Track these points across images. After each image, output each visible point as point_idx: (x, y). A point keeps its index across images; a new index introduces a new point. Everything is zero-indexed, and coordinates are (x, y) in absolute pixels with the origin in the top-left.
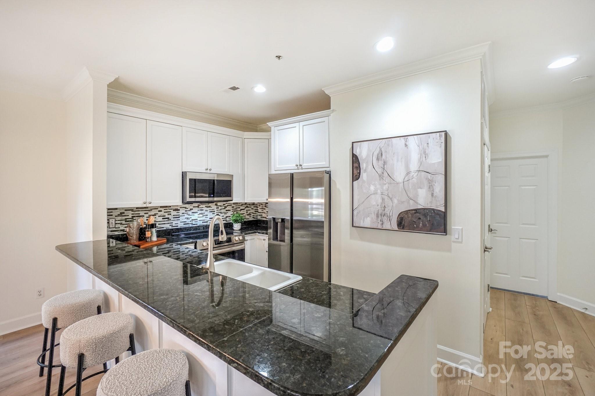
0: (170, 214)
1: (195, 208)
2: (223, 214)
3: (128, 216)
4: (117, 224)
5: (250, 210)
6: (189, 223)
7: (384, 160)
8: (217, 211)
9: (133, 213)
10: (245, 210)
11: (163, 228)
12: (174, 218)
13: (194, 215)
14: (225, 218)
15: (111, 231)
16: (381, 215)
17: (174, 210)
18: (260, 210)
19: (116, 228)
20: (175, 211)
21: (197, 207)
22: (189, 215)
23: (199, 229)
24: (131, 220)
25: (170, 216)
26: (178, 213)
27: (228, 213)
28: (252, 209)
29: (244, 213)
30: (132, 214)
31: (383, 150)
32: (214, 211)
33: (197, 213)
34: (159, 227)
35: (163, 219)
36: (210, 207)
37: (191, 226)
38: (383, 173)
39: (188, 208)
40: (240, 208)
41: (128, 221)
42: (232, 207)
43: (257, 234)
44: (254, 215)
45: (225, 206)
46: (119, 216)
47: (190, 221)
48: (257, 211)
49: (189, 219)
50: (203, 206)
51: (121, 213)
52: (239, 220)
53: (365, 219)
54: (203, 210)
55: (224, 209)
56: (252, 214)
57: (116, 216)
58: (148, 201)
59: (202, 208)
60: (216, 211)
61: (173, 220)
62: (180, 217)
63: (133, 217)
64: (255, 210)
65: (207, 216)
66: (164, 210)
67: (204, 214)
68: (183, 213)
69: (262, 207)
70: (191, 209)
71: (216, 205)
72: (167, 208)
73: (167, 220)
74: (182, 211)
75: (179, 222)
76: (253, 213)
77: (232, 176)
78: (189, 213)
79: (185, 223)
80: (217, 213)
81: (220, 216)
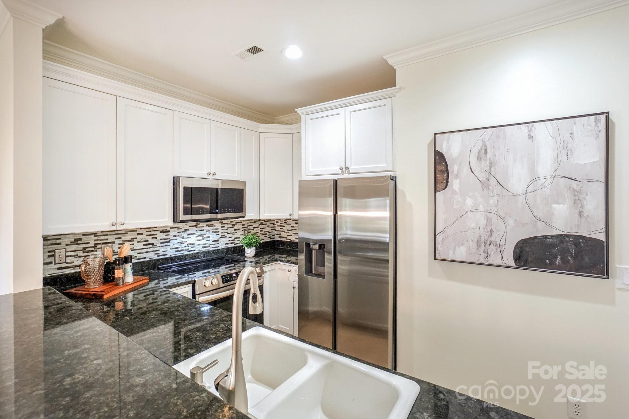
0: (156, 238)
1: (192, 227)
2: (230, 235)
3: (89, 243)
4: (68, 256)
5: (265, 228)
6: (183, 249)
7: (490, 159)
8: (223, 231)
9: (96, 238)
10: (259, 229)
11: (145, 258)
12: (161, 243)
13: (190, 238)
14: (233, 240)
15: (59, 269)
16: (485, 243)
17: (161, 232)
18: (278, 228)
19: (67, 263)
20: (162, 234)
21: (195, 226)
22: (183, 238)
23: (198, 257)
24: (93, 249)
25: (154, 241)
26: (167, 235)
27: (236, 233)
28: (268, 226)
29: (258, 233)
30: (95, 240)
31: (487, 144)
32: (219, 232)
33: (194, 235)
34: (138, 258)
35: (144, 245)
36: (212, 225)
37: (186, 253)
38: (488, 180)
39: (181, 229)
40: (252, 225)
41: (88, 252)
42: (243, 225)
43: (279, 262)
44: (270, 235)
45: (232, 223)
46: (73, 245)
47: (185, 247)
48: (274, 229)
49: (184, 244)
50: (203, 224)
51: (75, 240)
52: (254, 243)
53: (457, 248)
54: (203, 230)
55: (231, 228)
56: (268, 234)
57: (67, 245)
58: (120, 221)
59: (202, 227)
60: (221, 231)
61: (160, 247)
62: (171, 241)
63: (96, 245)
64: (271, 227)
65: (209, 239)
66: (147, 232)
67: (205, 236)
68: (175, 236)
69: (280, 224)
70: (186, 230)
71: (221, 223)
72: (151, 230)
73: (151, 246)
74: (173, 233)
75: (168, 248)
76: (269, 232)
77: (244, 183)
78: (183, 236)
79: (177, 250)
80: (222, 233)
81: (226, 237)
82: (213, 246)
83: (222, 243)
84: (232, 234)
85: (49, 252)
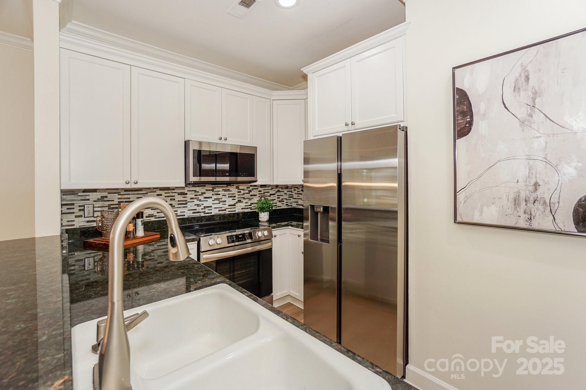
0: (174, 199)
1: (208, 191)
2: (247, 200)
3: (113, 200)
4: (96, 211)
5: (282, 195)
6: (200, 211)
7: (533, 88)
8: (239, 196)
9: (120, 196)
10: (276, 196)
12: (179, 204)
13: (207, 201)
14: (249, 205)
15: (88, 222)
16: (526, 201)
17: (179, 194)
18: (295, 196)
19: (95, 217)
20: (180, 196)
21: (211, 190)
22: (200, 200)
23: (214, 220)
24: (117, 206)
26: (184, 197)
27: (253, 198)
28: (285, 194)
29: (275, 200)
30: (119, 199)
32: (235, 197)
33: (211, 199)
34: (157, 217)
36: (229, 190)
37: (202, 215)
38: (531, 116)
39: (198, 192)
40: (269, 192)
41: (113, 208)
42: (259, 191)
43: (290, 227)
44: (288, 202)
45: (249, 189)
46: (100, 201)
47: (202, 209)
48: (291, 196)
49: (201, 206)
50: (219, 189)
51: (102, 197)
52: (267, 208)
54: (219, 194)
55: (247, 193)
56: (285, 201)
57: (94, 201)
58: (134, 180)
59: (218, 191)
60: (237, 196)
61: (178, 207)
62: (188, 203)
63: (120, 202)
64: (289, 195)
65: (225, 203)
66: (165, 193)
67: (221, 200)
68: (192, 199)
69: (298, 191)
70: (203, 193)
71: (237, 188)
72: (169, 191)
74: (190, 195)
75: (186, 210)
76: (286, 199)
77: (255, 148)
78: (200, 199)
79: (194, 211)
80: (238, 198)
81: (242, 202)
82: (229, 210)
83: (239, 207)
84: (248, 199)
85: (80, 206)
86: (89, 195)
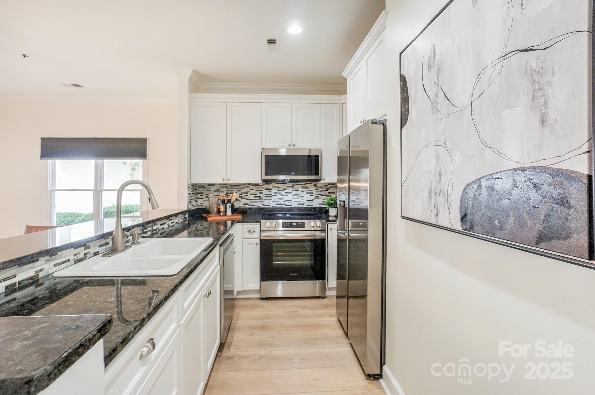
0: (262, 193)
1: (289, 188)
2: (324, 197)
6: (281, 203)
8: (316, 193)
9: (227, 189)
11: (255, 206)
12: (265, 197)
13: (288, 195)
16: (435, 193)
17: (265, 189)
20: (266, 190)
21: (291, 187)
22: (282, 195)
25: (261, 195)
30: (227, 191)
32: (313, 193)
33: (291, 194)
34: (250, 205)
35: (254, 197)
36: (307, 187)
37: (284, 206)
39: (280, 188)
45: (327, 187)
47: (283, 202)
49: (282, 199)
50: (298, 186)
51: (217, 189)
54: (298, 191)
55: (325, 191)
58: (227, 178)
59: (298, 188)
61: (265, 199)
62: (272, 197)
63: (227, 193)
65: (303, 198)
66: (256, 188)
67: (300, 195)
68: (275, 193)
70: (284, 189)
71: (315, 185)
73: (259, 198)
75: (270, 201)
78: (281, 193)
79: (277, 203)
80: (316, 194)
81: (320, 198)
82: (308, 204)
83: (316, 203)
84: (326, 196)
85: (206, 194)
86: (210, 188)
